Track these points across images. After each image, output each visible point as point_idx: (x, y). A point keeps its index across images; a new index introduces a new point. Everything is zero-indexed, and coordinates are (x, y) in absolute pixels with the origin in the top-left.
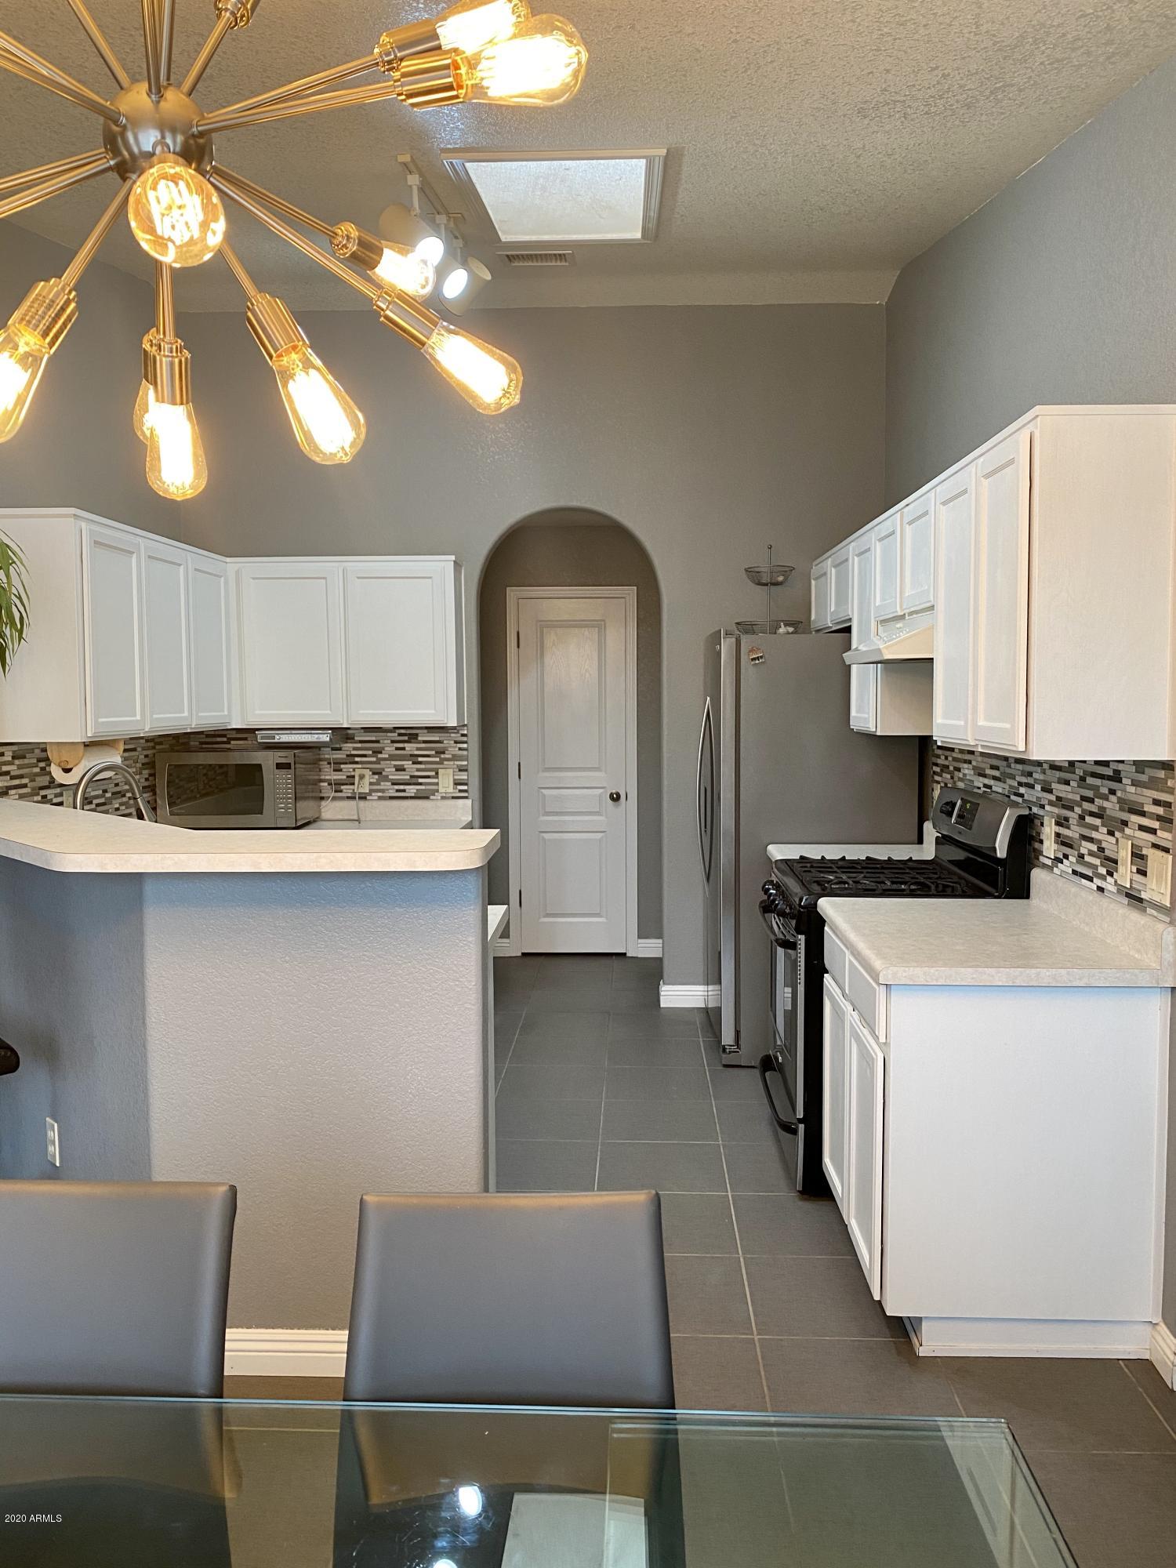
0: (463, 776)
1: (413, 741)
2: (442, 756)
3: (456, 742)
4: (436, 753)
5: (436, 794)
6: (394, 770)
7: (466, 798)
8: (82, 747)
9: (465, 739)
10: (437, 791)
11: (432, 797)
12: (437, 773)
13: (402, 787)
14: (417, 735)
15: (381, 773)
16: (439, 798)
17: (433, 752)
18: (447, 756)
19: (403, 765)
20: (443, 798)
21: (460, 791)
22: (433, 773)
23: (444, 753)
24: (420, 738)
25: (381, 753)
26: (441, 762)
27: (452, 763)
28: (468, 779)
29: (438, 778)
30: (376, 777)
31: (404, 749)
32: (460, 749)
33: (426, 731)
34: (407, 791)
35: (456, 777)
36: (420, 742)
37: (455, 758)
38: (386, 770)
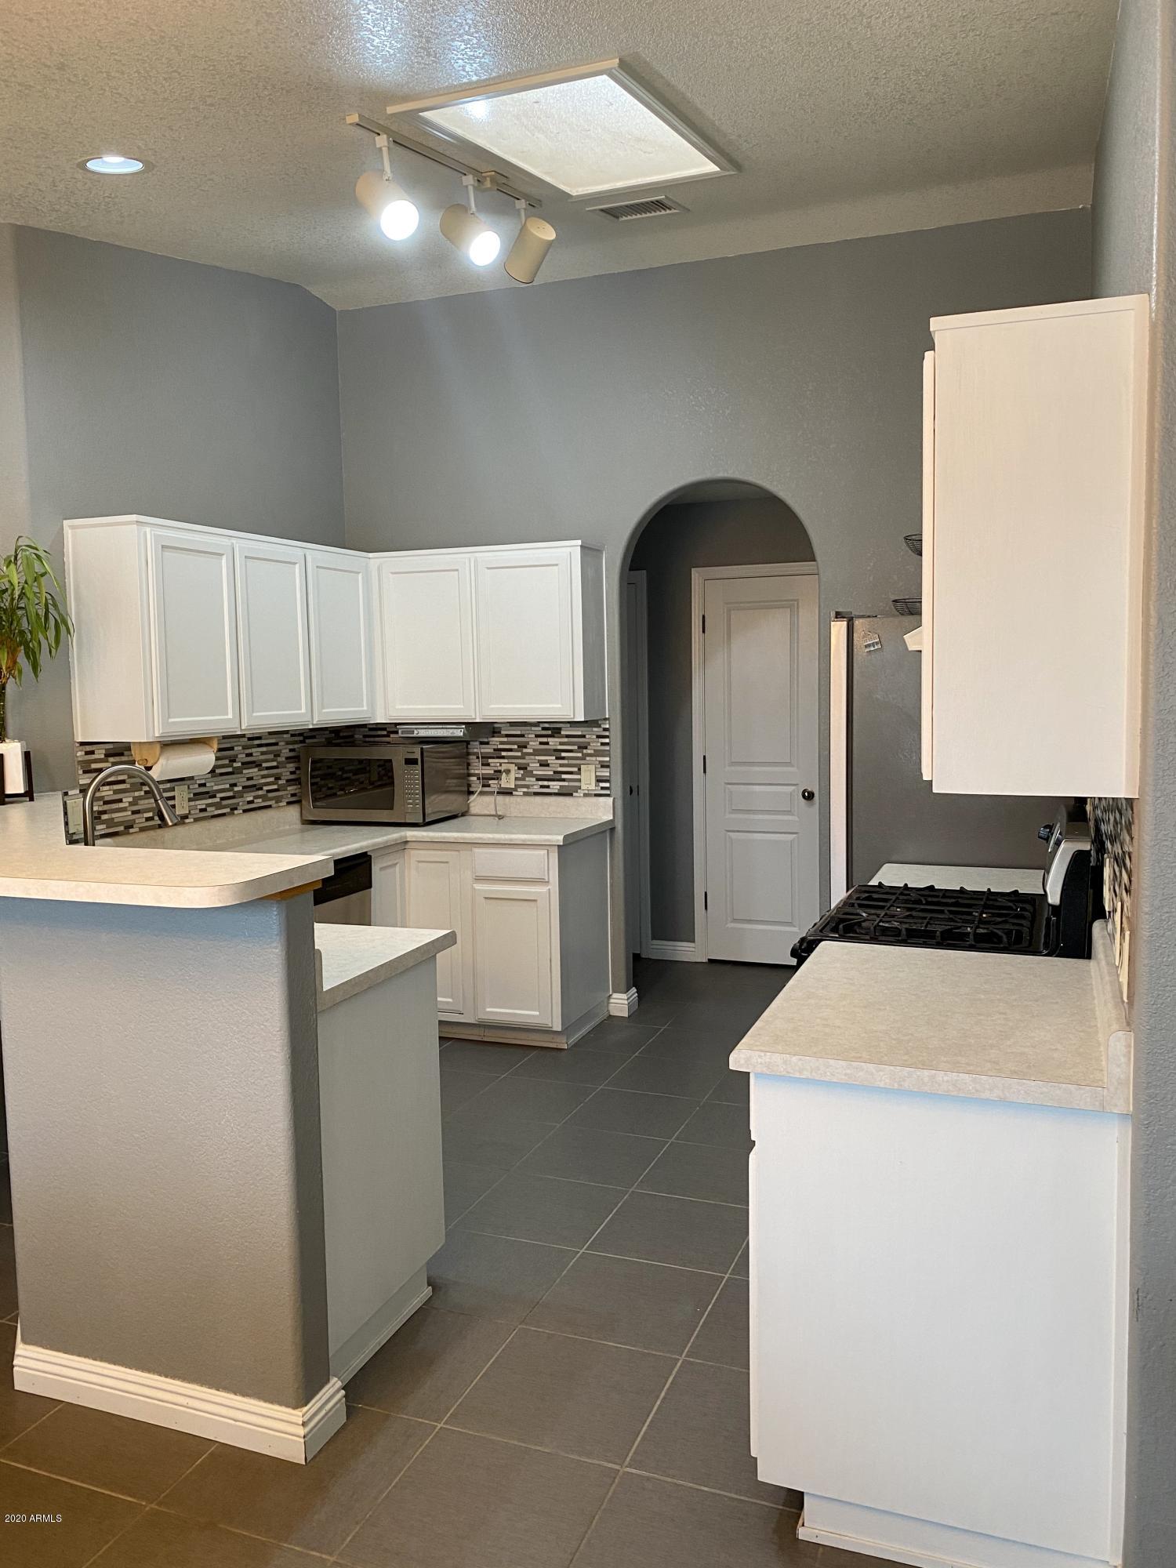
0: (605, 773)
1: (556, 735)
2: (585, 751)
3: (599, 737)
4: (579, 748)
5: (579, 791)
6: (538, 765)
7: (608, 795)
8: (158, 747)
9: (607, 733)
10: (580, 788)
11: (575, 794)
12: (579, 769)
13: (546, 783)
14: (560, 729)
15: (526, 768)
16: (582, 795)
17: (576, 747)
18: (589, 751)
19: (547, 760)
20: (586, 795)
21: (602, 788)
22: (575, 769)
23: (586, 748)
24: (563, 733)
25: (526, 747)
26: (583, 758)
27: (594, 759)
28: (610, 776)
29: (580, 774)
30: (522, 772)
31: (547, 743)
32: (603, 744)
33: (568, 725)
34: (551, 787)
35: (598, 774)
36: (562, 737)
37: (597, 753)
38: (531, 765)
